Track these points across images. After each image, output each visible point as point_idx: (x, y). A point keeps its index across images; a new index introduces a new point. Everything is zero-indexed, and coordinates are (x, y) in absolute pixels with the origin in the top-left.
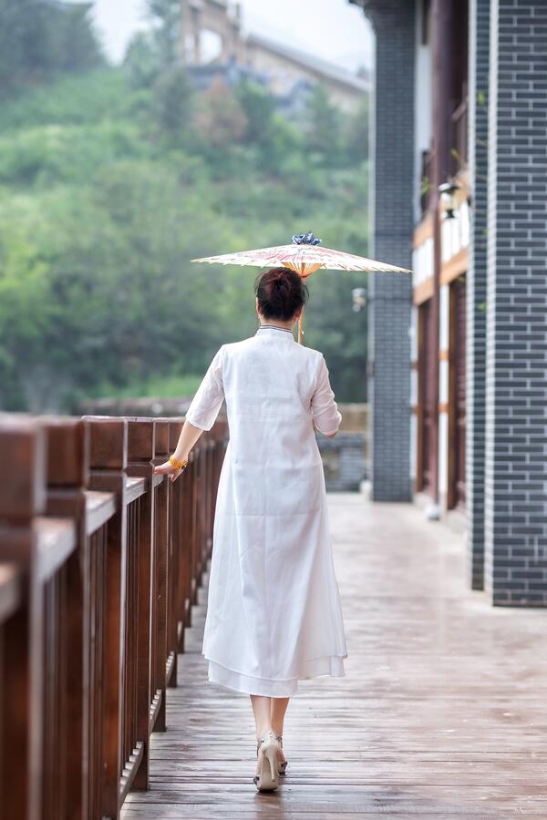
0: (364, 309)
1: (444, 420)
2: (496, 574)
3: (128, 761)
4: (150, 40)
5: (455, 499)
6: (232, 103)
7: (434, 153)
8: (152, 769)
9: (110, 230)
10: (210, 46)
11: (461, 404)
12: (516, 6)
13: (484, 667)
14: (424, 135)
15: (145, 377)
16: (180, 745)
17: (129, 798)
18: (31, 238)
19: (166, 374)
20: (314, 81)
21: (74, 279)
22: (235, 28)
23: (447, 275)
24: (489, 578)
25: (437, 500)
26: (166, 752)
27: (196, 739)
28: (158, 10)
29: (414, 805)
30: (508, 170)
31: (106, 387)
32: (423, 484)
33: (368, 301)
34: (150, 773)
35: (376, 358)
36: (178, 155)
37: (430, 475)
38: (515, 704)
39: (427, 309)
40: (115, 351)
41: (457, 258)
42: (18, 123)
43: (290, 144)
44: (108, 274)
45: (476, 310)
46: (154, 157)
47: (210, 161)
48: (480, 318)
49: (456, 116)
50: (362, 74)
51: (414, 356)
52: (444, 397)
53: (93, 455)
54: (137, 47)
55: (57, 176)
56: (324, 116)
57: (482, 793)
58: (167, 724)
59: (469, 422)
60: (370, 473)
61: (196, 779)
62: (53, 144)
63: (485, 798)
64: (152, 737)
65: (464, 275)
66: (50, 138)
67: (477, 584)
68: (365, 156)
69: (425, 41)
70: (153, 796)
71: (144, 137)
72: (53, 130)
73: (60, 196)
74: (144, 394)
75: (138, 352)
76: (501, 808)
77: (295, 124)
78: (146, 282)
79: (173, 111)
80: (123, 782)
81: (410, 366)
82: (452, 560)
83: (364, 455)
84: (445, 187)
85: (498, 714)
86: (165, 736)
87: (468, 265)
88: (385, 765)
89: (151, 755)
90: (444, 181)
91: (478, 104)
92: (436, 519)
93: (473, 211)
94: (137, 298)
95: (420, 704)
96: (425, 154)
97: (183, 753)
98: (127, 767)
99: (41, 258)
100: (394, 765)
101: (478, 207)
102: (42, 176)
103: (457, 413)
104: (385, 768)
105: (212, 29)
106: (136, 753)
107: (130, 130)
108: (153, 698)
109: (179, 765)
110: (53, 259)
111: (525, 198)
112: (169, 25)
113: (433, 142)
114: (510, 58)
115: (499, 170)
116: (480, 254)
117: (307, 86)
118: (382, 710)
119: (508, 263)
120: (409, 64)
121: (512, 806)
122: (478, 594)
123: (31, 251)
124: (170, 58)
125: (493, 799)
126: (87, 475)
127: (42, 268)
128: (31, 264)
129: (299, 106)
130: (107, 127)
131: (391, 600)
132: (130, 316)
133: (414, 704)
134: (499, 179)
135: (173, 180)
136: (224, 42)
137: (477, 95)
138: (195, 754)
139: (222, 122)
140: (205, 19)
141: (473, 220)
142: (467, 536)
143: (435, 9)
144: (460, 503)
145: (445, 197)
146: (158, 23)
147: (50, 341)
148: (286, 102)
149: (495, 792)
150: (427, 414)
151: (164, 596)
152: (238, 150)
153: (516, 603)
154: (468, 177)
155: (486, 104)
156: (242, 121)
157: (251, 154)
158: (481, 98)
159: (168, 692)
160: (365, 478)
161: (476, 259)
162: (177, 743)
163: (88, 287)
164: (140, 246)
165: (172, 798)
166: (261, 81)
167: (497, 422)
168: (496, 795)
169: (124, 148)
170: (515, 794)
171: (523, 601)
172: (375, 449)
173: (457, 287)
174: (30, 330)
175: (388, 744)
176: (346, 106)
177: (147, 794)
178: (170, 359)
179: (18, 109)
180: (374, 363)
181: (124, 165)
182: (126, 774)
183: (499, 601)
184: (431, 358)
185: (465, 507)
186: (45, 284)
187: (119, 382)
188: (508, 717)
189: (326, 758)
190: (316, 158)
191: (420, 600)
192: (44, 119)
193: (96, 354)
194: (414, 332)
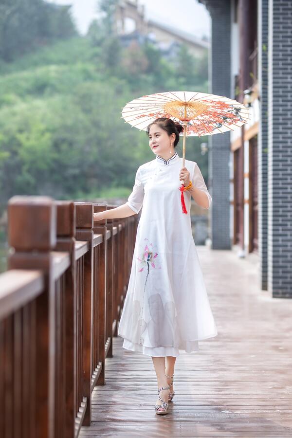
0: (207, 153)
1: (247, 208)
2: (274, 283)
3: (95, 371)
4: (100, 23)
5: (253, 247)
6: (141, 53)
7: (241, 76)
8: (106, 375)
9: (81, 116)
10: (130, 26)
11: (255, 200)
12: (281, 2)
13: (268, 326)
14: (236, 67)
15: (99, 188)
16: (120, 364)
17: (95, 389)
18: (43, 120)
19: (109, 187)
20: (180, 42)
21: (64, 140)
22: (141, 17)
23: (248, 136)
24: (270, 285)
25: (243, 248)
26: (113, 367)
27: (127, 361)
28: (104, 8)
29: (236, 391)
30: (278, 83)
31: (80, 193)
32: (237, 241)
33: (208, 149)
34: (105, 377)
35: (213, 177)
36: (114, 79)
37: (240, 236)
38: (284, 344)
39: (238, 153)
40: (84, 176)
41: (253, 128)
42: (36, 64)
43: (169, 74)
44: (81, 138)
45: (263, 152)
46: (102, 80)
47: (130, 82)
48: (265, 156)
49: (251, 57)
50: (204, 39)
51: (232, 176)
52: (247, 196)
53: (77, 222)
54: (94, 26)
55: (55, 90)
56: (186, 59)
57: (270, 385)
58: (113, 354)
59: (259, 208)
60: (210, 235)
61: (128, 380)
62: (53, 75)
63: (271, 387)
64: (106, 360)
65: (256, 135)
66: (52, 71)
67: (265, 287)
68: (206, 78)
69: (236, 21)
70: (107, 388)
71: (98, 70)
72: (53, 68)
73: (57, 100)
74: (98, 196)
75: (95, 176)
76: (279, 392)
77: (172, 64)
78: (99, 142)
79: (111, 58)
80: (93, 381)
81: (230, 181)
82: (251, 277)
83: (207, 225)
84: (247, 91)
85: (276, 348)
86: (112, 360)
87: (259, 130)
88: (221, 372)
89: (106, 369)
90: (246, 88)
91: (263, 51)
92: (243, 257)
93: (261, 104)
94: (95, 150)
95: (237, 344)
96: (236, 77)
97: (120, 367)
98: (94, 373)
99: (47, 130)
100: (225, 372)
101: (264, 101)
102: (48, 90)
103: (253, 204)
104: (221, 373)
105: (131, 17)
106: (98, 367)
107: (91, 67)
108: (106, 341)
109: (120, 373)
110: (53, 131)
111: (287, 96)
112: (109, 16)
113: (240, 71)
114: (279, 28)
115: (274, 83)
116: (265, 124)
117: (177, 45)
118: (219, 346)
119: (278, 128)
120: (228, 33)
121: (284, 391)
122: (265, 292)
123: (42, 127)
124: (110, 32)
125: (275, 388)
126: (75, 231)
127: (48, 136)
128: (43, 133)
129: (173, 55)
130: (79, 66)
131: (222, 296)
132: (91, 159)
133: (234, 344)
134: (274, 87)
135: (111, 91)
136: (137, 24)
137: (263, 46)
138: (127, 368)
139: (136, 63)
140: (127, 12)
141: (261, 107)
142: (259, 265)
143: (241, 5)
144: (255, 249)
145: (247, 97)
146: (104, 14)
147: (52, 171)
148: (167, 53)
149: (276, 385)
150: (238, 204)
151: (111, 293)
152: (144, 77)
153: (284, 296)
154: (258, 87)
155: (267, 51)
156: (145, 62)
157: (150, 78)
158: (265, 48)
159: (114, 339)
160: (208, 237)
161: (263, 127)
162: (118, 363)
163: (71, 144)
164: (96, 124)
165: (117, 388)
166: (154, 42)
167: (274, 207)
168: (276, 386)
169: (88, 76)
170: (286, 385)
171: (287, 295)
172: (213, 222)
173: (253, 141)
174: (43, 166)
175: (222, 363)
176: (196, 55)
177: (104, 387)
178: (110, 180)
179: (35, 57)
180: (212, 180)
181: (88, 84)
182: (94, 377)
183: (275, 295)
184: (240, 177)
185: (258, 251)
186: (50, 143)
187: (86, 191)
188: (281, 350)
189: (191, 369)
190: (182, 80)
191: (236, 295)
192: (48, 62)
193: (75, 177)
194: (231, 165)
